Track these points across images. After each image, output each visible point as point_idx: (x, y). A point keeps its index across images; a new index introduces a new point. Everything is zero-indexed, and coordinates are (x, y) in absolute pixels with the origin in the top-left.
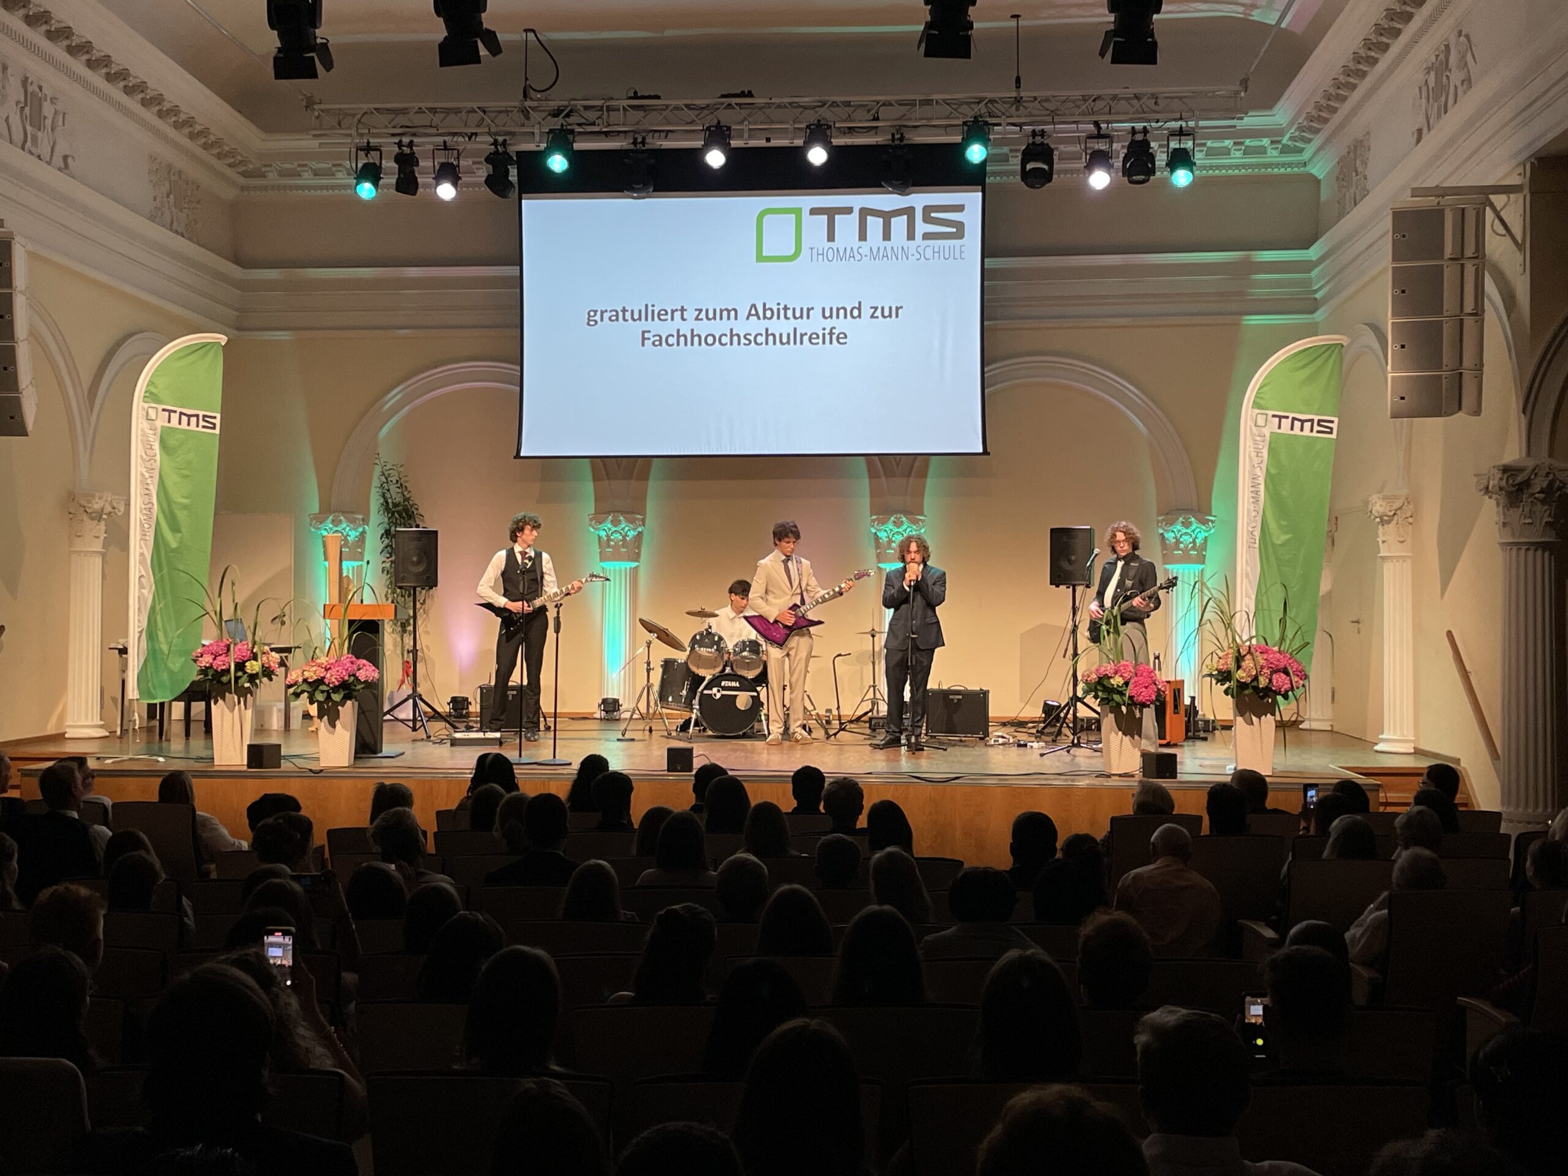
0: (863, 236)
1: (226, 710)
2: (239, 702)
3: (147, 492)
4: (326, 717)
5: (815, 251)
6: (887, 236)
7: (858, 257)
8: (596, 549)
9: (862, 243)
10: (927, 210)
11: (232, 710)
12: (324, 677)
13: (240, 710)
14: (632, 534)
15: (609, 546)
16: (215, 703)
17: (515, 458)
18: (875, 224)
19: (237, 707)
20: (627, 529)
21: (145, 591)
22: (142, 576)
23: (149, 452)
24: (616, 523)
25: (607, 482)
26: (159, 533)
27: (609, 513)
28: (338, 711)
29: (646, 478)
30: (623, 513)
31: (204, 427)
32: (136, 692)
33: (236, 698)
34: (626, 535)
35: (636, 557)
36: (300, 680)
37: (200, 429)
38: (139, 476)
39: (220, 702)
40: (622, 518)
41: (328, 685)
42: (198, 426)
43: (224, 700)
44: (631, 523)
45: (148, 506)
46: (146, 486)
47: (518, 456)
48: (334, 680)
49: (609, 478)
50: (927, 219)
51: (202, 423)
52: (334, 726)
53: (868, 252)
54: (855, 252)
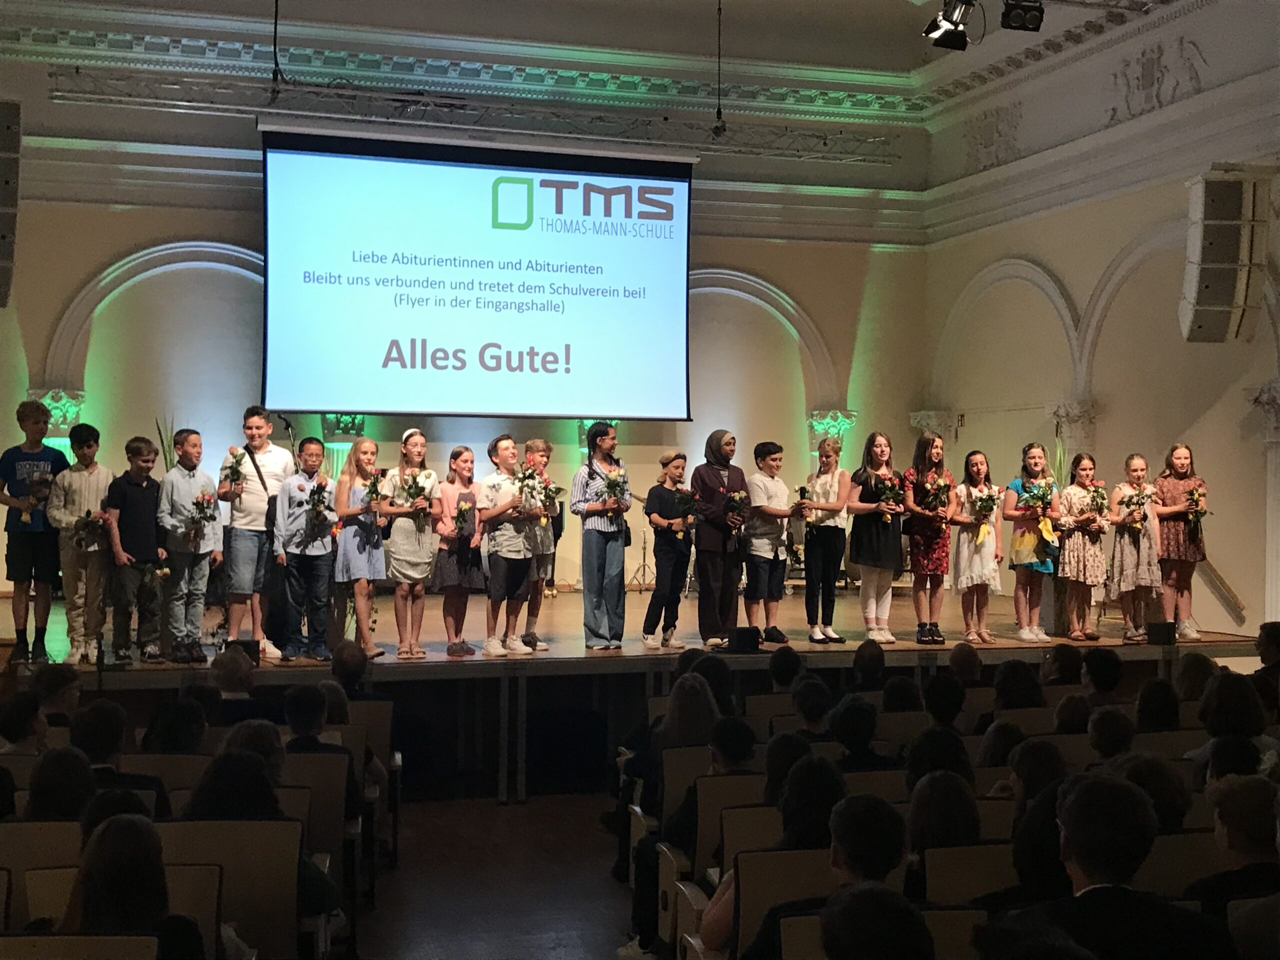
0: (587, 211)
5: (545, 221)
6: (608, 212)
7: (582, 230)
9: (586, 217)
10: (642, 192)
18: (597, 200)
50: (642, 200)
53: (591, 226)
54: (580, 225)
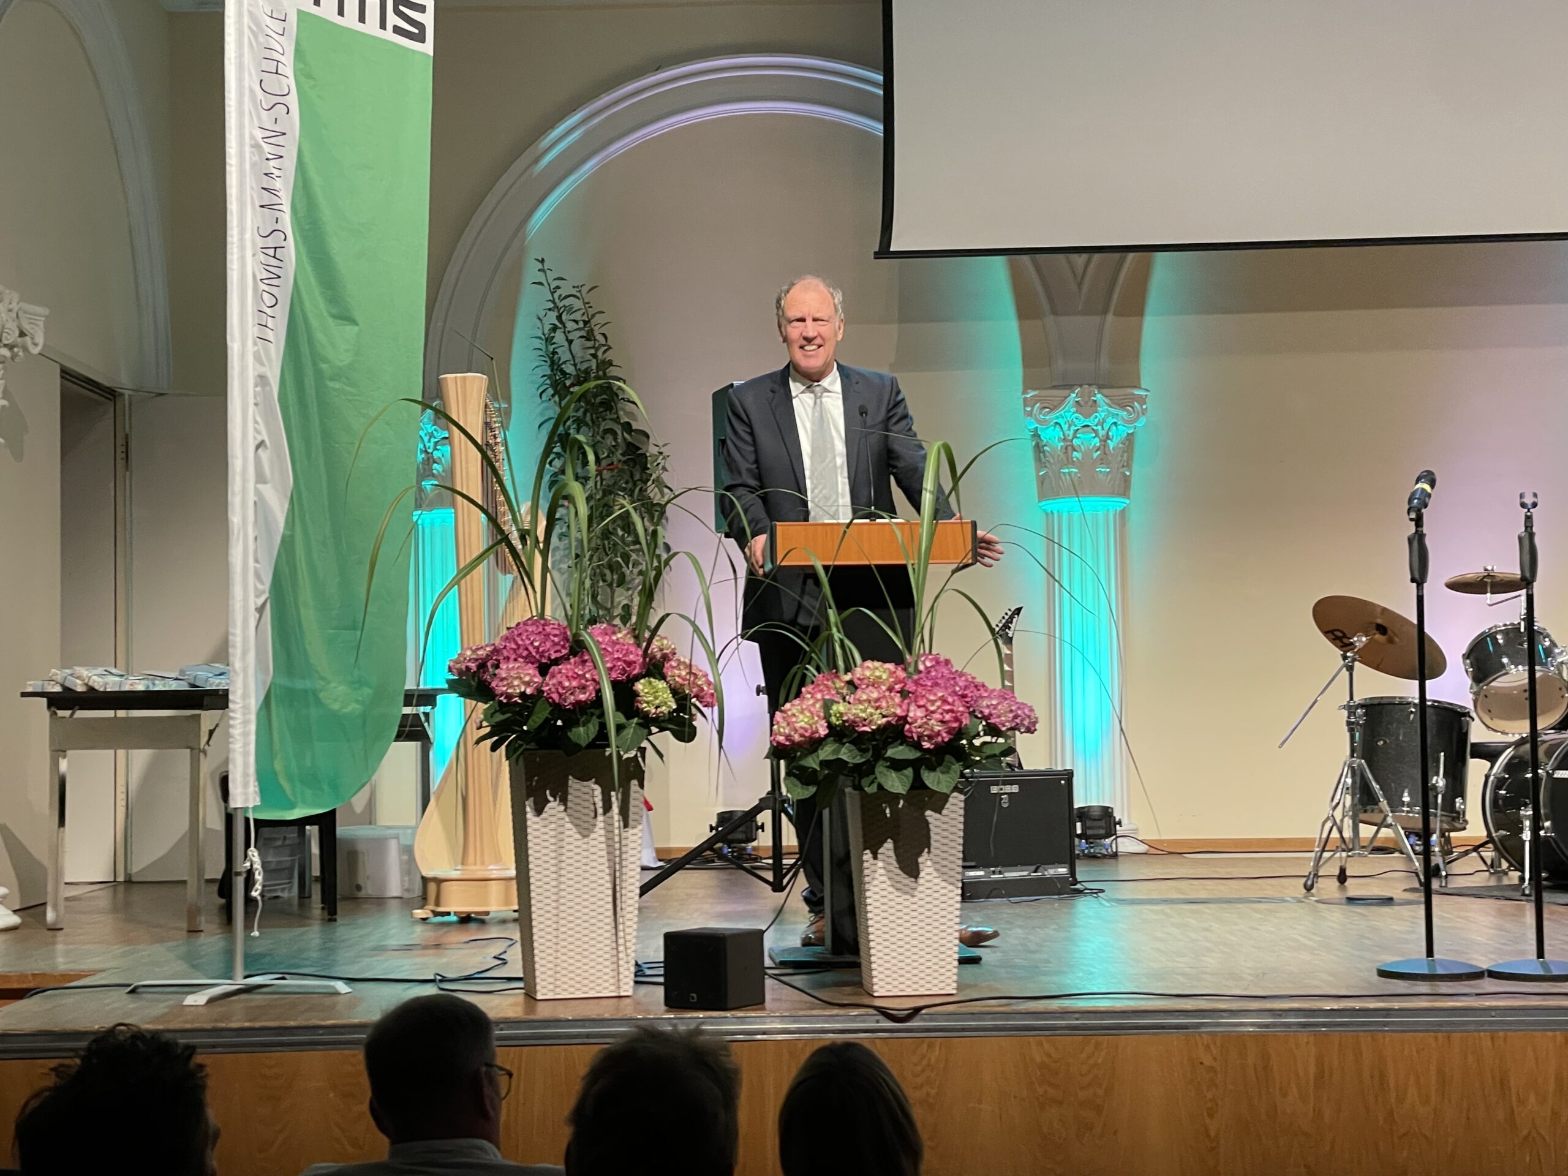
1: (570, 830)
2: (607, 807)
3: (267, 198)
4: (889, 845)
8: (1027, 470)
11: (585, 831)
12: (903, 719)
13: (609, 825)
14: (1118, 435)
15: (1070, 462)
16: (539, 811)
17: (878, 255)
19: (600, 818)
20: (1110, 420)
21: (267, 490)
22: (260, 445)
23: (270, 81)
24: (1086, 407)
25: (1050, 320)
26: (300, 320)
27: (1070, 387)
28: (927, 823)
29: (1139, 311)
30: (1101, 387)
31: (397, 30)
32: (253, 787)
33: (598, 790)
34: (1108, 437)
35: (1123, 488)
36: (823, 731)
37: (389, 35)
38: (247, 149)
39: (553, 806)
40: (1099, 396)
41: (917, 746)
42: (383, 26)
43: (564, 801)
44: (1123, 407)
45: (270, 242)
46: (266, 182)
47: (884, 252)
48: (937, 728)
49: (1054, 312)
51: (392, 19)
52: (911, 869)
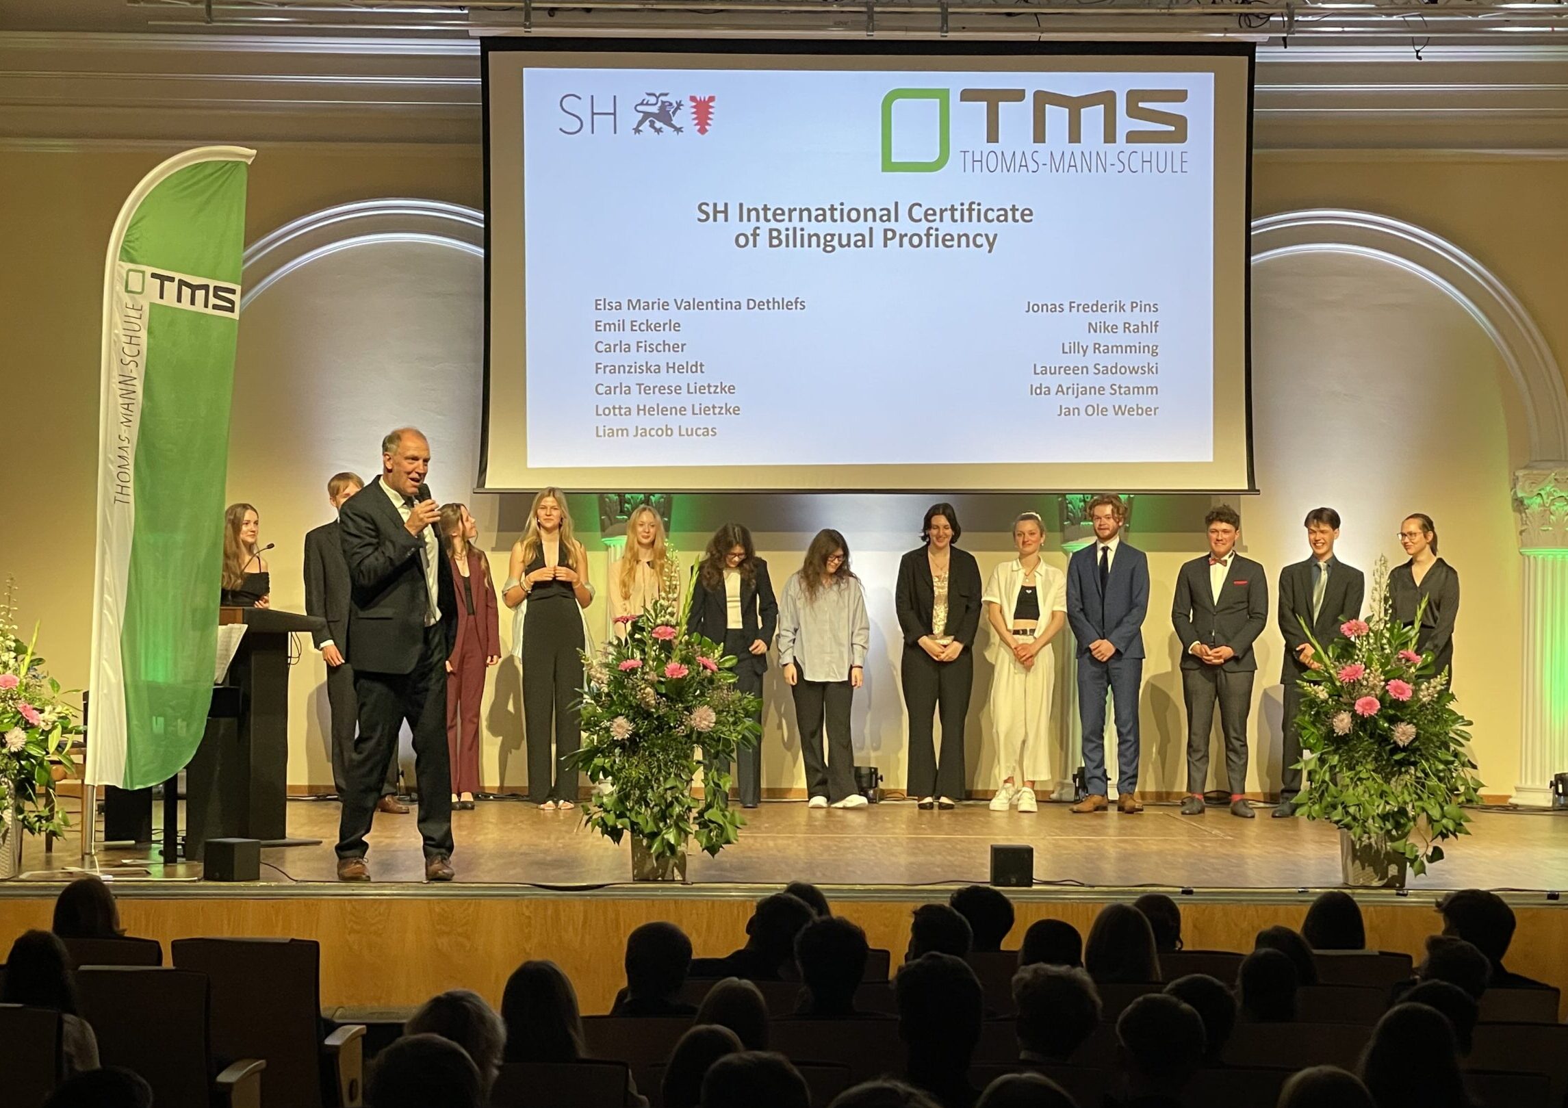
0: (1039, 136)
5: (969, 156)
6: (1075, 136)
7: (1032, 166)
9: (1038, 146)
10: (1134, 97)
18: (1057, 117)
31: (216, 307)
50: (1133, 112)
51: (212, 301)
53: (1048, 160)
54: (1028, 157)
